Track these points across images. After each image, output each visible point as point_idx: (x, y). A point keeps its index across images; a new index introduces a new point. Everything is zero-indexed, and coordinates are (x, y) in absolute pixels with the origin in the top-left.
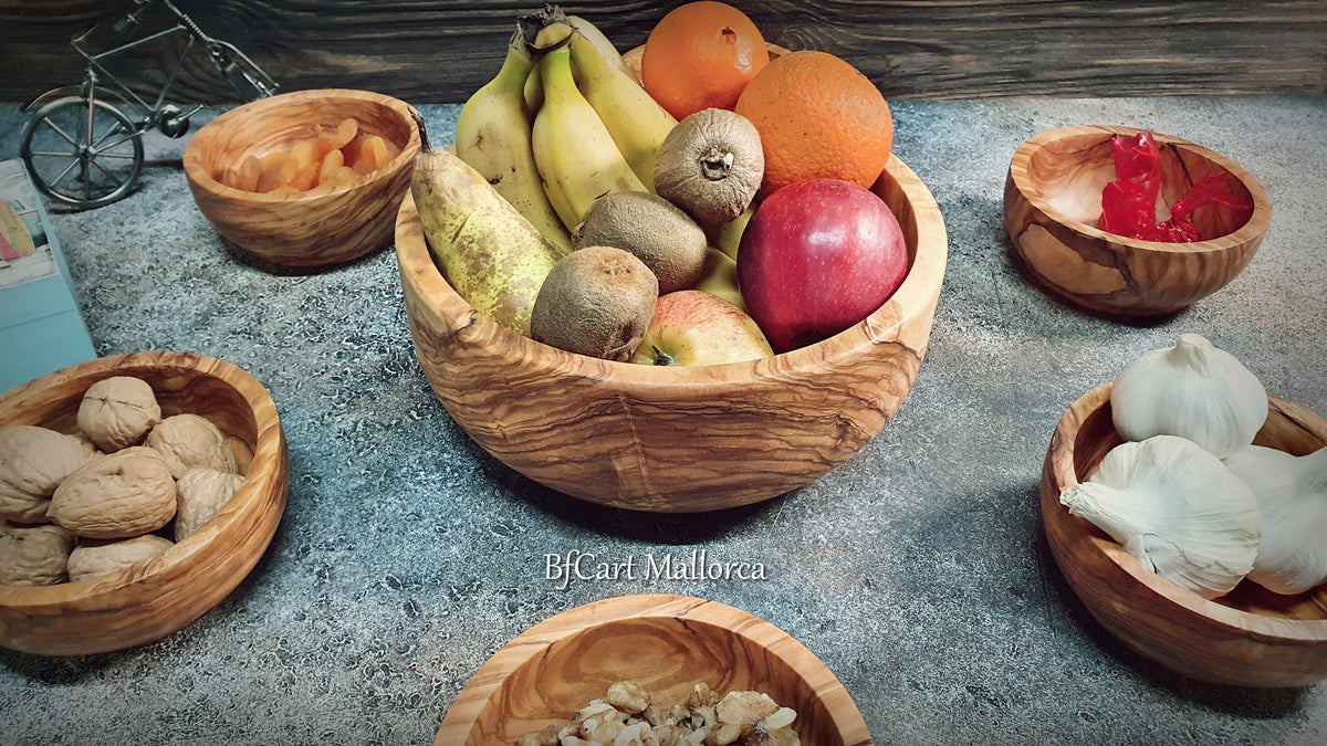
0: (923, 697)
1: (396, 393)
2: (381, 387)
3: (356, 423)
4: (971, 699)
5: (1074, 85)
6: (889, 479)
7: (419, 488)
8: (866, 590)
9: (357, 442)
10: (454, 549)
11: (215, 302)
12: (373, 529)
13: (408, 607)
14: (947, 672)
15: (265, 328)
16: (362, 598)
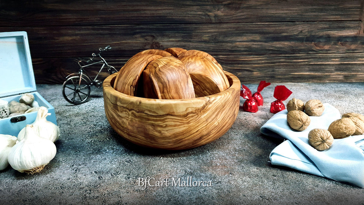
0: (247, 198)
1: (104, 135)
2: (100, 134)
3: (92, 141)
4: (261, 199)
5: (286, 80)
6: (237, 152)
7: (106, 153)
8: (230, 175)
9: (91, 144)
10: (114, 166)
11: (60, 118)
12: (92, 161)
13: (99, 178)
14: (254, 193)
15: (72, 123)
16: (86, 175)
